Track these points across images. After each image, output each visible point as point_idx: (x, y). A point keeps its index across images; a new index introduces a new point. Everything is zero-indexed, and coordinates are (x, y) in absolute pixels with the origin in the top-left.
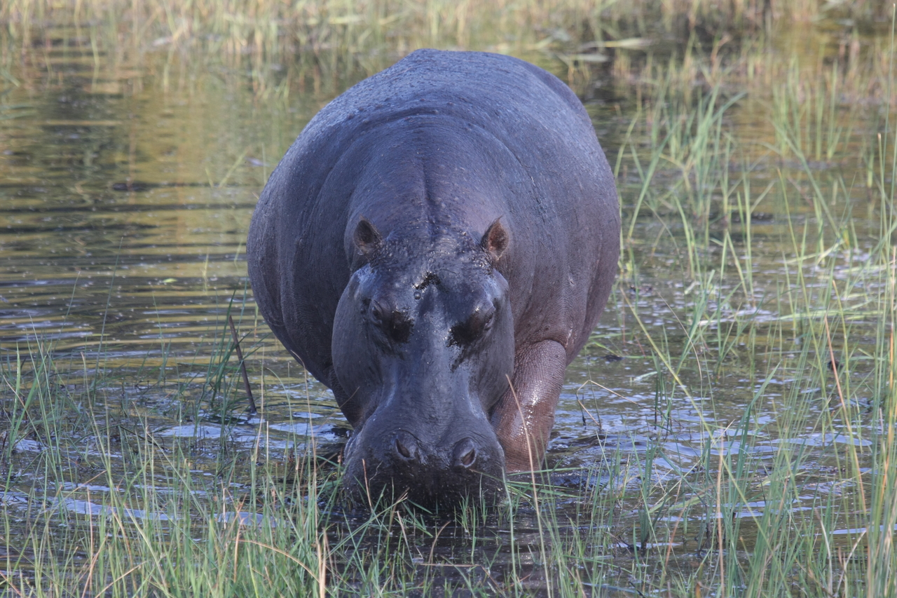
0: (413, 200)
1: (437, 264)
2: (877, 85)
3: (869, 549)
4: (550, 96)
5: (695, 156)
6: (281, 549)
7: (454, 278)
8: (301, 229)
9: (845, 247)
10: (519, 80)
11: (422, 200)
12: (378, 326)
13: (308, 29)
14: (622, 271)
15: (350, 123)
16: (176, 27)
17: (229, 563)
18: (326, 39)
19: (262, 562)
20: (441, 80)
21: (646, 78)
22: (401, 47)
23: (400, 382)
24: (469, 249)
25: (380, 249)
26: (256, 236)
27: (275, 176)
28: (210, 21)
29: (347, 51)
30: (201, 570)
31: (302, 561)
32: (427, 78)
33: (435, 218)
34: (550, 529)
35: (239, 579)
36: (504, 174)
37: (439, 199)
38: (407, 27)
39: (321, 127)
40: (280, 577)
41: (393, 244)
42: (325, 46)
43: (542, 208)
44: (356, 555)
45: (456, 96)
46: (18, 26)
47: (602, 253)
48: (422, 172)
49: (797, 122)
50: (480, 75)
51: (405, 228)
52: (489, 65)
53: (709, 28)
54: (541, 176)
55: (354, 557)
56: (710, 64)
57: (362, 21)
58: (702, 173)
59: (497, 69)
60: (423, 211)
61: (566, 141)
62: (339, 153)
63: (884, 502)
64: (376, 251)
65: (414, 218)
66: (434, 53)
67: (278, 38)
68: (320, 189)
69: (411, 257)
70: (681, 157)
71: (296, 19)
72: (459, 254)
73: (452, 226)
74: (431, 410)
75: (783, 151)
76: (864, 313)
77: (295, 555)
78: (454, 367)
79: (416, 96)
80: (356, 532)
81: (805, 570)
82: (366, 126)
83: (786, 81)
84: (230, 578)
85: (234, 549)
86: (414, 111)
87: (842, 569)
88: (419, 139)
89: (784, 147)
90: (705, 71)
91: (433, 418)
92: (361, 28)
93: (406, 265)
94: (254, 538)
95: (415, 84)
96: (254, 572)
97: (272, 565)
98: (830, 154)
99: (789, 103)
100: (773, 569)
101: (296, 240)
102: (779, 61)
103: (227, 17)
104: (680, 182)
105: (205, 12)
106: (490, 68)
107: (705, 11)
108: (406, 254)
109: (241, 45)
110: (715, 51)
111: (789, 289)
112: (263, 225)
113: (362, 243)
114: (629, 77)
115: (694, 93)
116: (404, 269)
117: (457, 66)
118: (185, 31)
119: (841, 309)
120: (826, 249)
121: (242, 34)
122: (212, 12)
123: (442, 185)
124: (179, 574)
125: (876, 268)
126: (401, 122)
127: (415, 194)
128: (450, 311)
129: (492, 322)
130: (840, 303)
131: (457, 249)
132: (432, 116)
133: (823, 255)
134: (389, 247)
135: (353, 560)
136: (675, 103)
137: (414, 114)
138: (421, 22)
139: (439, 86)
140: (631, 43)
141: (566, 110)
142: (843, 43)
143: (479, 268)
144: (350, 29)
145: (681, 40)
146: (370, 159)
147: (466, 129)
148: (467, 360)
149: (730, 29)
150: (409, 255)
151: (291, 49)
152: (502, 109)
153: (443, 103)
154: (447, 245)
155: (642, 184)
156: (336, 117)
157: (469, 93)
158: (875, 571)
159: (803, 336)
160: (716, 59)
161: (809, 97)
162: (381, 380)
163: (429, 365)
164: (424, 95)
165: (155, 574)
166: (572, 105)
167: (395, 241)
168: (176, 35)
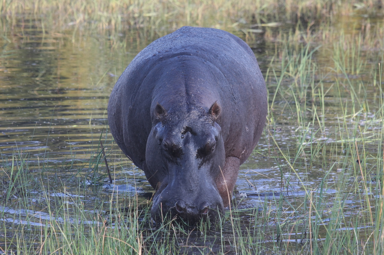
0: (180, 94)
1: (190, 123)
2: (378, 42)
3: (374, 240)
4: (240, 49)
5: (300, 72)
6: (122, 240)
7: (198, 129)
8: (132, 102)
9: (364, 112)
10: (227, 41)
11: (184, 94)
12: (166, 151)
13: (134, 18)
14: (269, 122)
15: (154, 57)
16: (78, 18)
17: (100, 247)
18: (142, 23)
19: (114, 245)
20: (194, 41)
21: (279, 39)
22: (174, 26)
23: (177, 175)
24: (204, 115)
25: (166, 116)
26: (112, 104)
27: (121, 79)
28: (92, 15)
29: (151, 28)
30: (88, 249)
31: (131, 245)
32: (188, 39)
33: (189, 102)
34: (238, 232)
35: (104, 253)
36: (219, 82)
37: (191, 93)
38: (177, 17)
39: (142, 59)
40: (122, 252)
41: (171, 114)
42: (142, 26)
43: (234, 98)
44: (155, 243)
45: (200, 48)
46: (10, 17)
47: (260, 116)
48: (184, 81)
49: (344, 59)
50: (210, 39)
51: (176, 106)
52: (214, 35)
53: (306, 18)
54: (235, 84)
55: (153, 243)
56: (306, 34)
57: (158, 15)
58: (303, 80)
59: (218, 37)
60: (184, 99)
61: (246, 68)
62: (149, 70)
63: (381, 220)
64: (164, 117)
65: (180, 102)
66: (190, 29)
67: (122, 22)
68: (140, 85)
69: (179, 120)
70: (294, 73)
71: (129, 14)
72: (200, 118)
73: (196, 105)
74: (190, 187)
75: (338, 71)
76: (372, 140)
77: (129, 242)
78: (199, 167)
79: (183, 47)
80: (155, 233)
81: (346, 249)
82: (161, 59)
83: (339, 41)
84: (101, 253)
85: (102, 240)
86: (182, 54)
87: (363, 248)
88: (183, 66)
89: (338, 69)
90: (304, 36)
91: (191, 190)
92: (157, 18)
93: (177, 123)
94: (111, 235)
95: (183, 42)
96: (111, 250)
97: (119, 247)
98: (358, 72)
99: (340, 50)
100: (333, 249)
101: (129, 107)
102: (336, 32)
103: (100, 13)
104: (293, 84)
105: (90, 11)
106: (214, 36)
107: (304, 11)
108: (177, 119)
109: (105, 25)
110: (309, 28)
111: (340, 129)
112: (115, 100)
113: (158, 114)
114: (271, 39)
115: (300, 46)
116: (176, 125)
117: (200, 35)
118: (82, 19)
119: (362, 138)
120: (356, 113)
121: (106, 21)
122: (93, 11)
123: (192, 86)
124: (79, 251)
125: (377, 121)
126: (176, 58)
127: (181, 91)
128: (196, 143)
129: (215, 147)
130: (362, 135)
131: (199, 115)
132: (189, 56)
133: (355, 115)
134: (170, 116)
135: (153, 245)
136: (291, 50)
137: (182, 55)
138: (183, 15)
139: (193, 43)
140: (273, 24)
141: (246, 55)
142: (363, 24)
143: (208, 123)
144: (152, 18)
145: (294, 23)
146: (162, 74)
147: (204, 63)
148: (204, 164)
149: (315, 18)
150: (178, 119)
151: (127, 27)
152: (219, 54)
153: (195, 51)
154: (195, 113)
155: (277, 85)
156: (148, 55)
157: (205, 47)
158: (377, 250)
159: (346, 149)
160: (309, 32)
161: (349, 48)
162: (169, 173)
163: (189, 167)
164: (186, 47)
165: (68, 250)
166: (249, 52)
167: (172, 113)
168: (78, 21)
